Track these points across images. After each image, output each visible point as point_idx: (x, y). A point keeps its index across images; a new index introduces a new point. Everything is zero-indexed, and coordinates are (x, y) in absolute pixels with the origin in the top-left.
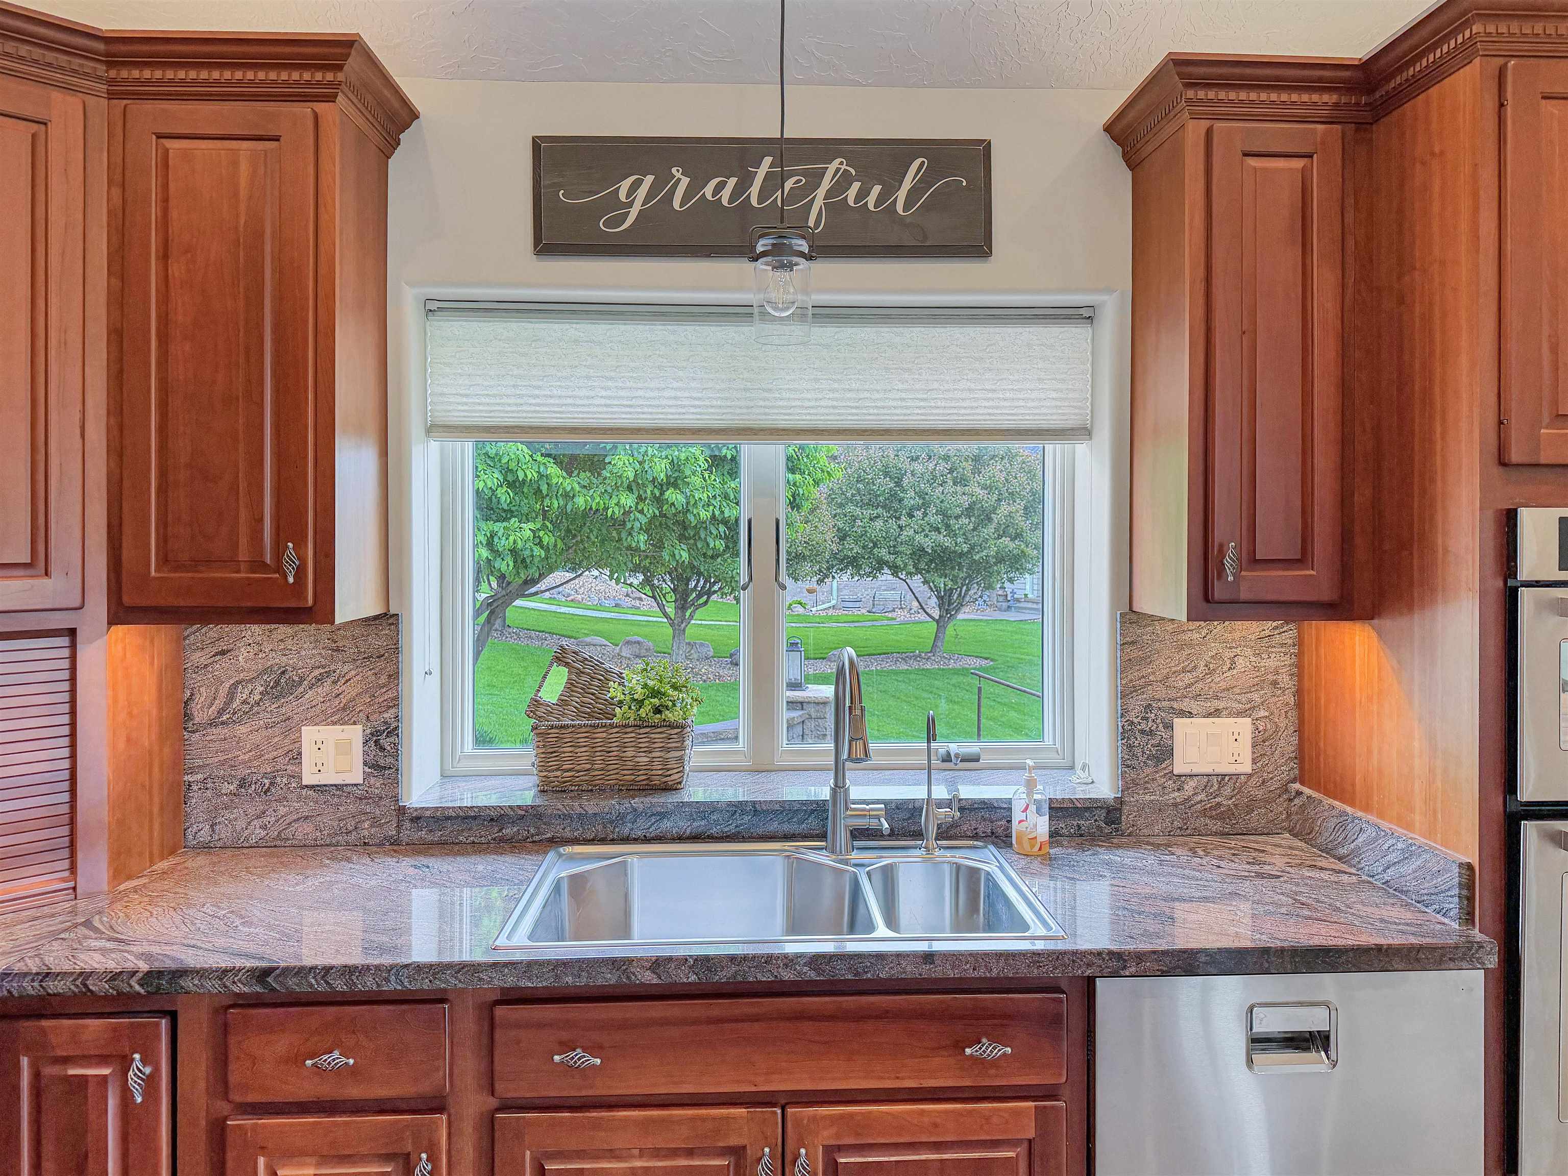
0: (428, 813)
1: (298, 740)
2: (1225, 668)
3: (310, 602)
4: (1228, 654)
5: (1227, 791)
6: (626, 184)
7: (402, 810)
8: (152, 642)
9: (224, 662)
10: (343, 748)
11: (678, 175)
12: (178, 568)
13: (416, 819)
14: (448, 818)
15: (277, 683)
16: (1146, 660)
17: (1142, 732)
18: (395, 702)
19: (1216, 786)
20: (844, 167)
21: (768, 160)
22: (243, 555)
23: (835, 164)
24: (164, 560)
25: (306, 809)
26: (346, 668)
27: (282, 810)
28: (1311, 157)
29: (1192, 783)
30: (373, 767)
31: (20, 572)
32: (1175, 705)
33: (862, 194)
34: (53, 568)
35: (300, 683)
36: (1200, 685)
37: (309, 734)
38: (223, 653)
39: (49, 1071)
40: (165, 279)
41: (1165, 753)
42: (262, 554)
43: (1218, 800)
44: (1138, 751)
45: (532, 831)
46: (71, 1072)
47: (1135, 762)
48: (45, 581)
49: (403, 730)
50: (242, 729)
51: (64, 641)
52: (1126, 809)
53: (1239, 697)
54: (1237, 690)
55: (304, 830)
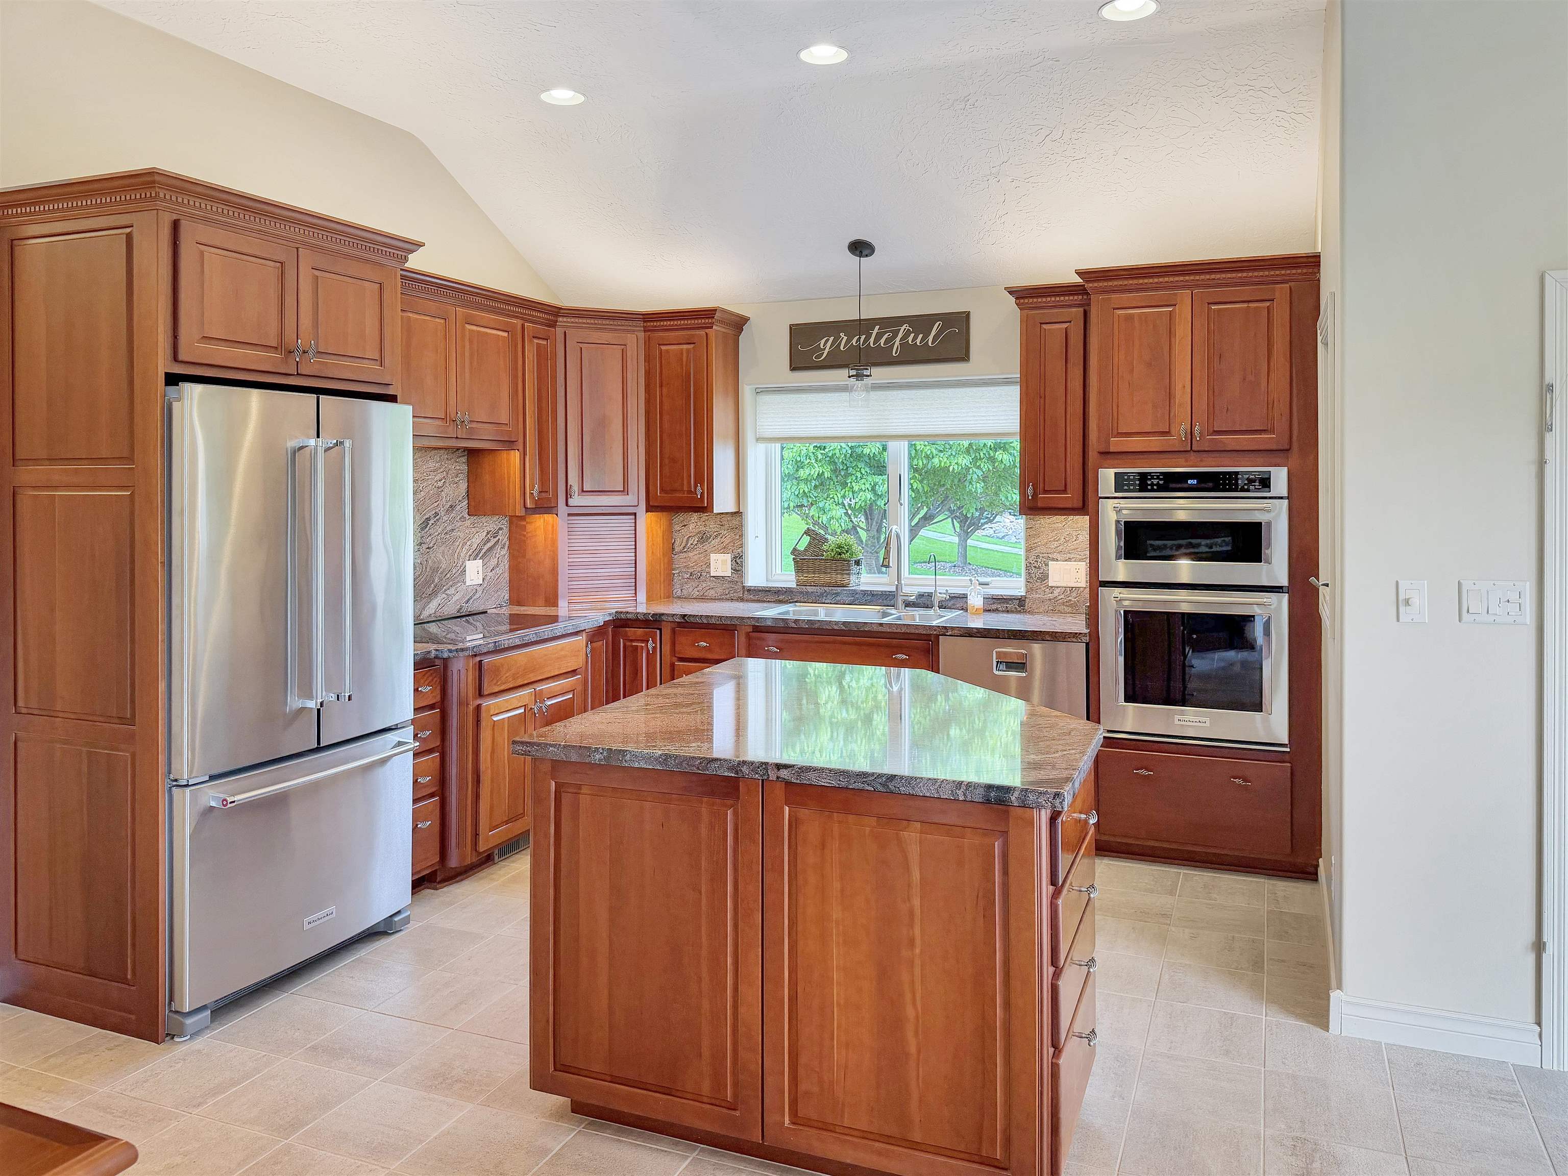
0: (752, 588)
1: (709, 559)
2: (1073, 540)
3: (706, 505)
4: (1075, 533)
5: (1074, 594)
6: (823, 341)
7: (744, 587)
8: (661, 520)
9: (685, 529)
10: (724, 562)
11: (843, 336)
12: (666, 493)
13: (749, 590)
14: (760, 591)
15: (702, 537)
16: (1037, 536)
17: (1035, 567)
18: (741, 546)
19: (1069, 592)
20: (908, 328)
21: (877, 327)
22: (685, 488)
23: (904, 327)
24: (662, 490)
25: (712, 585)
26: (725, 532)
27: (704, 585)
28: (1070, 322)
29: (1058, 590)
30: (735, 570)
31: (620, 493)
32: (1050, 556)
33: (915, 339)
34: (629, 493)
35: (710, 538)
36: (1061, 547)
37: (713, 557)
38: (685, 526)
39: (628, 644)
40: (661, 395)
41: (1045, 577)
42: (691, 488)
43: (1070, 598)
44: (1033, 575)
45: (790, 598)
46: (634, 644)
47: (1031, 580)
48: (627, 496)
49: (745, 557)
50: (691, 554)
51: (633, 517)
52: (1027, 600)
53: (1080, 553)
54: (1079, 550)
55: (711, 593)
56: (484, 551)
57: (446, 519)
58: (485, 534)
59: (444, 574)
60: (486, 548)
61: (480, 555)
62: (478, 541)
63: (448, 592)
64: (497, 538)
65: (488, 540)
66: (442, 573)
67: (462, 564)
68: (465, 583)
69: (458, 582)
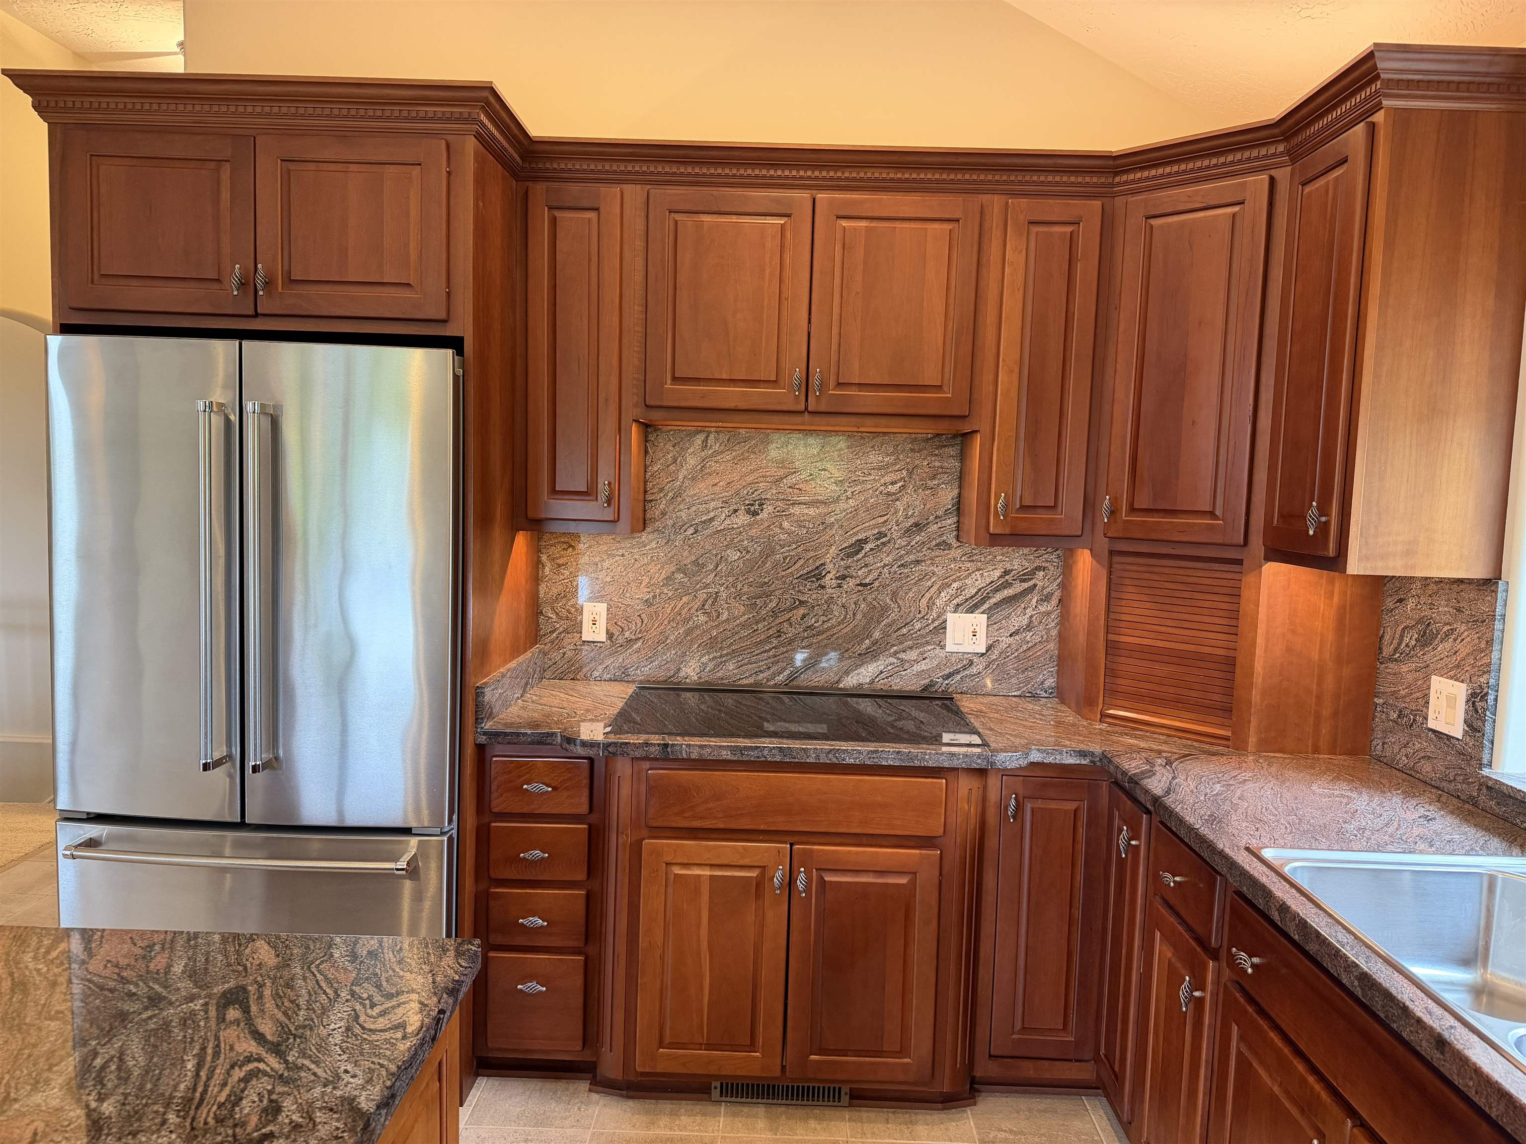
1: (1429, 687)
3: (1333, 553)
7: (1483, 777)
10: (1452, 701)
13: (1490, 787)
15: (1425, 633)
18: (1486, 669)
25: (1429, 750)
26: (1463, 628)
27: (1417, 746)
30: (1470, 726)
31: (1206, 516)
35: (1437, 636)
37: (1435, 680)
50: (1404, 668)
51: (1237, 568)
55: (1427, 768)
56: (993, 601)
57: (904, 544)
58: (997, 573)
59: (894, 627)
60: (999, 597)
61: (986, 606)
62: (980, 584)
63: (902, 656)
64: (1031, 583)
65: (1007, 585)
66: (889, 625)
67: (939, 617)
68: (943, 647)
69: (928, 643)
